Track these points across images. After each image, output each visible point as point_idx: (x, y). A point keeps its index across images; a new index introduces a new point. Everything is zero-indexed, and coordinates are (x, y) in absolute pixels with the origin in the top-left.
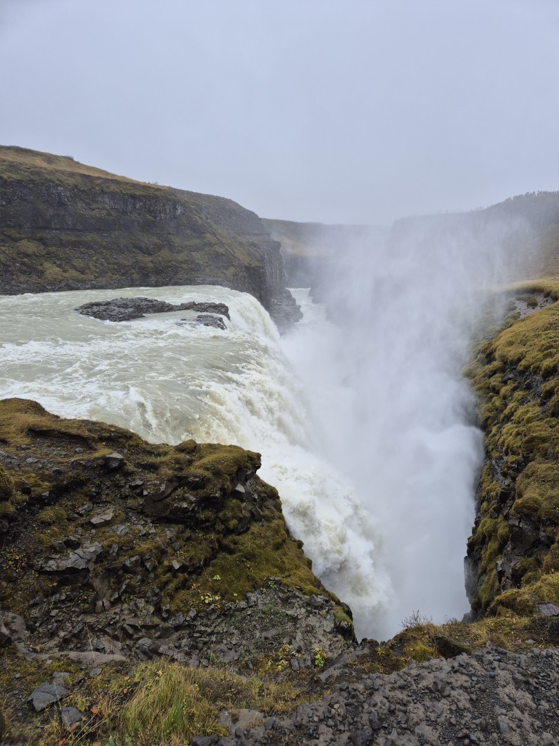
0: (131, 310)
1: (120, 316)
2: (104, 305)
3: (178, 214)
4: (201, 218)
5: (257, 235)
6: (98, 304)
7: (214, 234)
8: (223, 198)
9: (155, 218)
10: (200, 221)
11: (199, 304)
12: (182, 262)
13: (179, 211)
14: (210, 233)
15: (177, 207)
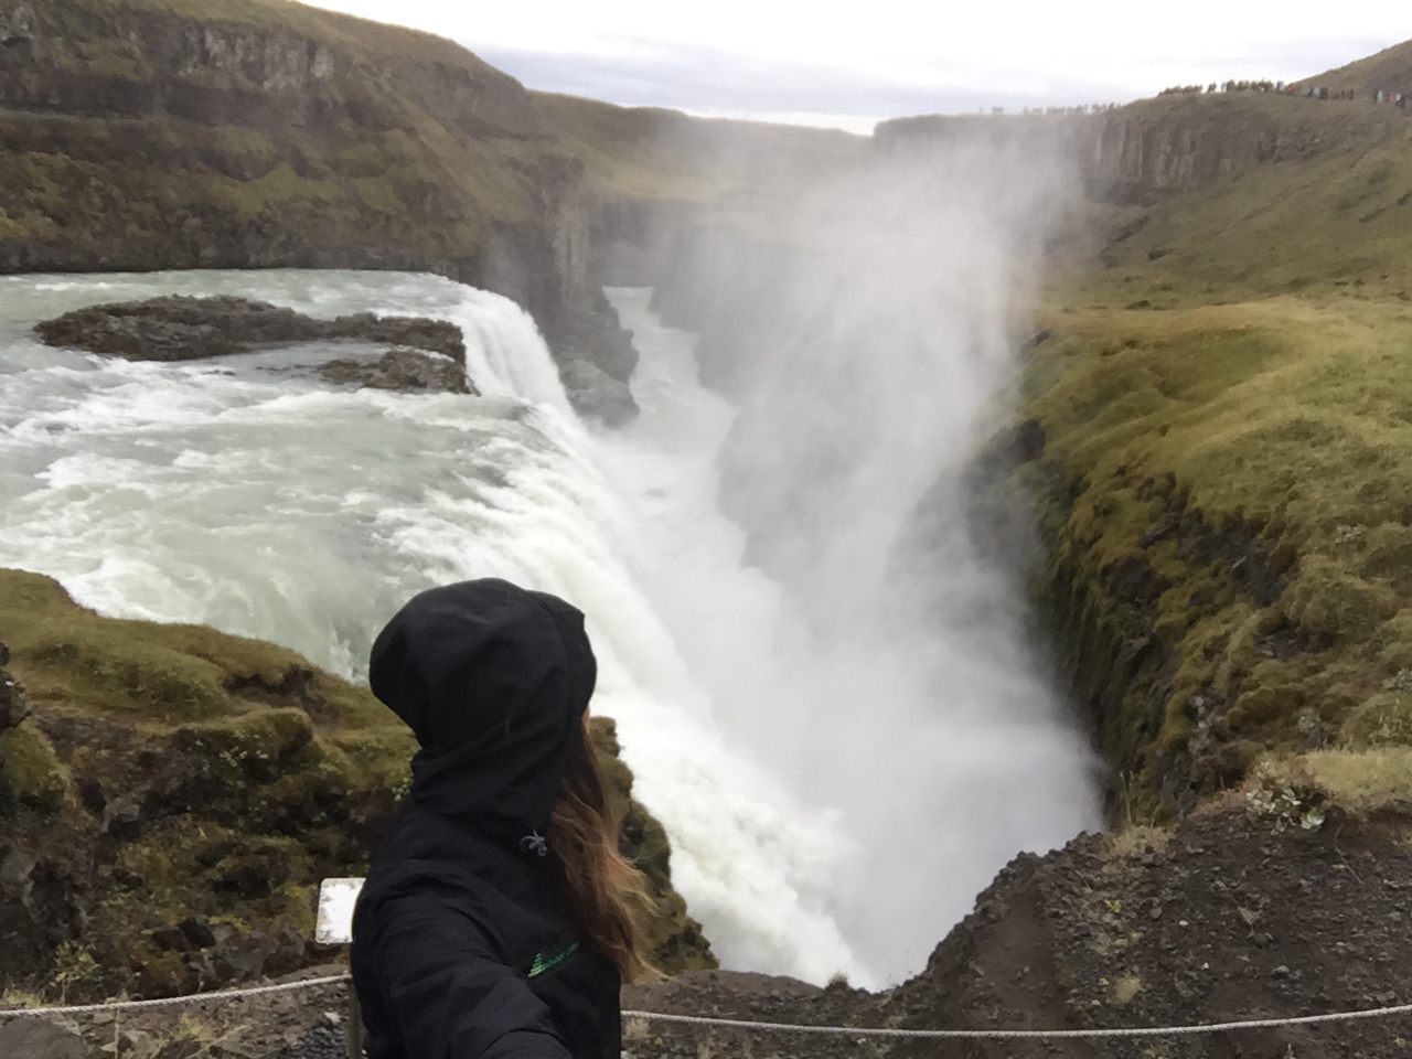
0: (206, 329)
1: (181, 345)
2: (133, 314)
3: (318, 75)
4: (379, 88)
5: (521, 138)
6: (117, 311)
7: (411, 132)
8: (434, 37)
9: (260, 83)
10: (377, 98)
11: (385, 321)
12: (326, 203)
13: (322, 68)
14: (406, 130)
15: (317, 57)
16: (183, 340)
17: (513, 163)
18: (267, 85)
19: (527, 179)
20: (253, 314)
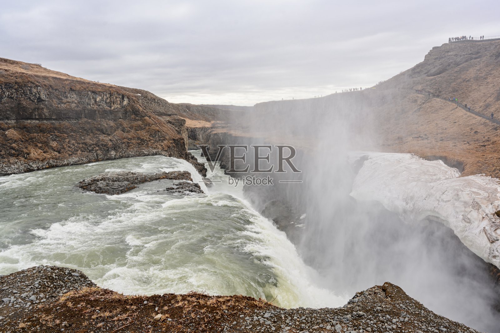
3: (125, 104)
4: (141, 106)
7: (150, 117)
10: (141, 109)
11: (169, 173)
13: (126, 102)
14: (148, 117)
15: (124, 99)
16: (121, 187)
17: (170, 122)
18: (112, 108)
19: (174, 126)
20: (135, 176)
